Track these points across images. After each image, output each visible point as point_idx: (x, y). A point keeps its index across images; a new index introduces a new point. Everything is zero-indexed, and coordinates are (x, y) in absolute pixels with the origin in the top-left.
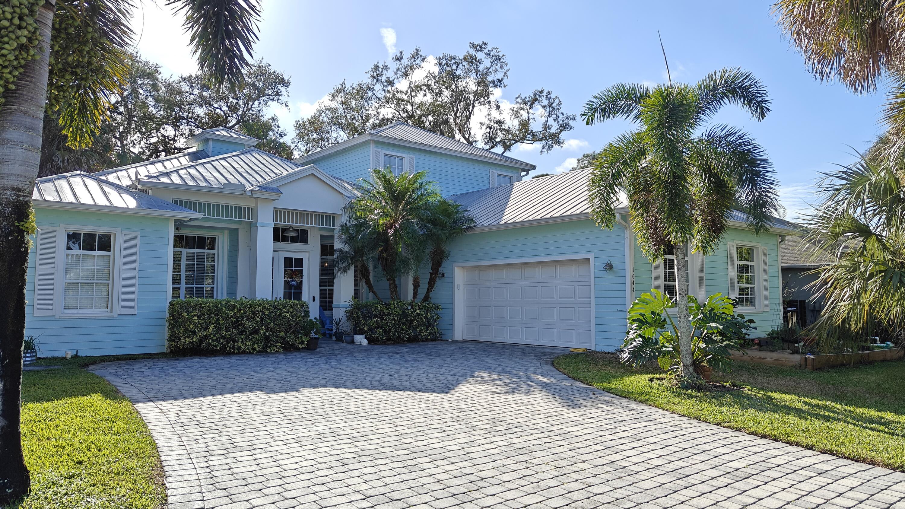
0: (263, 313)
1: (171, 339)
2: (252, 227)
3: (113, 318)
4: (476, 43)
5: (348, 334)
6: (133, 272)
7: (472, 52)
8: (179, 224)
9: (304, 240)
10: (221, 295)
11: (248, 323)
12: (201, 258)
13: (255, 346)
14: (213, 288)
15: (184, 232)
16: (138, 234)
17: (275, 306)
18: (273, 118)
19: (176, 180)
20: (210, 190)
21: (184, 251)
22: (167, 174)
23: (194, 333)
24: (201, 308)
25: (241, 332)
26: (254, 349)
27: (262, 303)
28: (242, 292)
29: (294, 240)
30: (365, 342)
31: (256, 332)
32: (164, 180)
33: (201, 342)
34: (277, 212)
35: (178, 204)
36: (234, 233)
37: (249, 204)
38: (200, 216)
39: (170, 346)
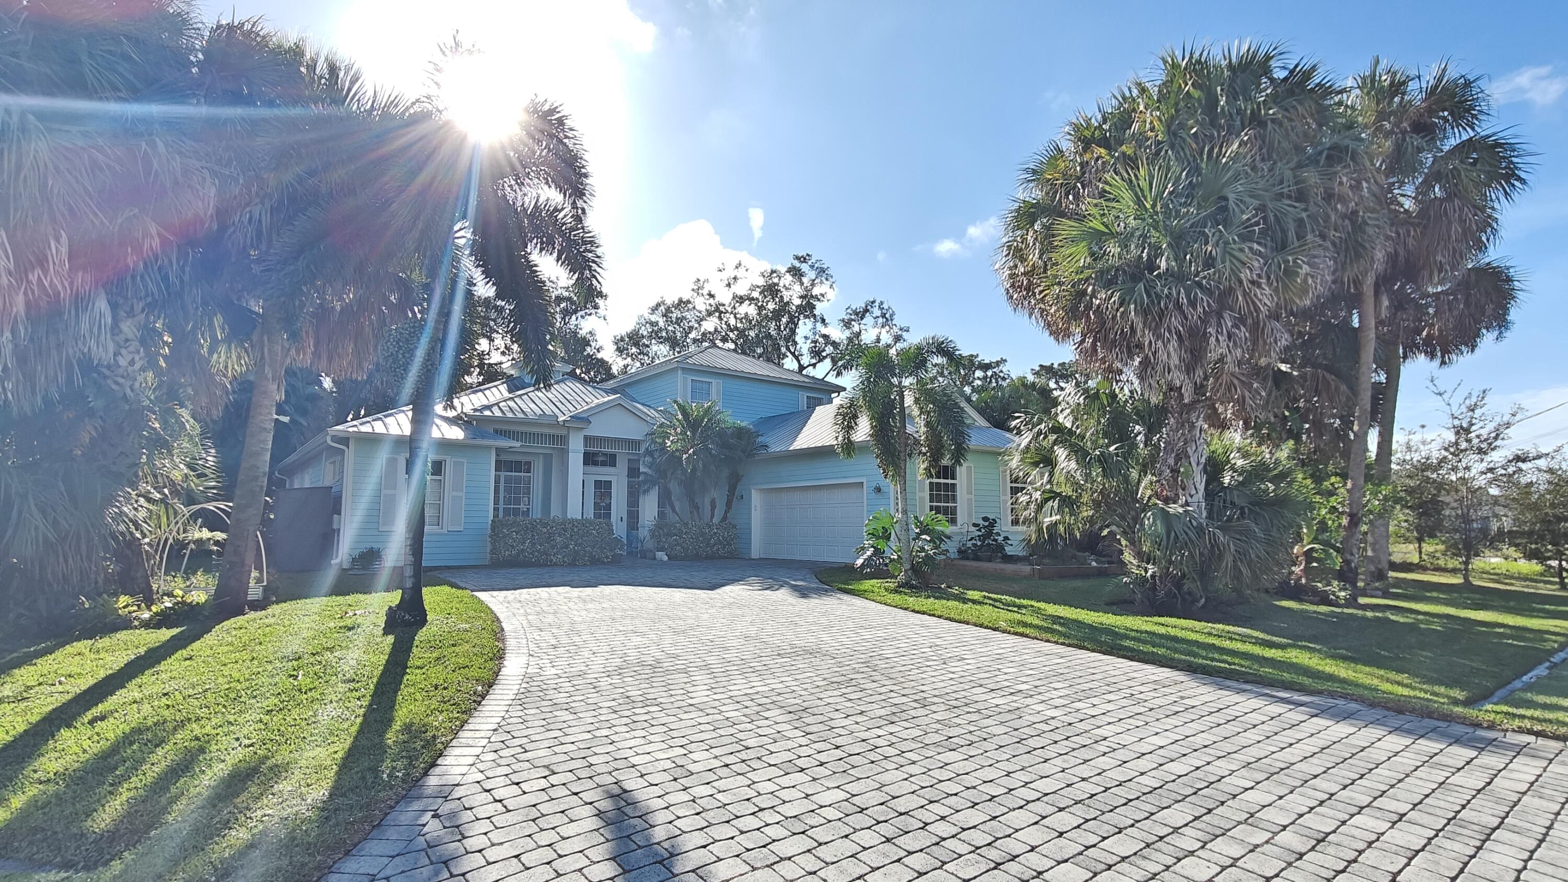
0: (573, 530)
1: (492, 552)
2: (564, 453)
3: (444, 534)
4: (800, 255)
5: (651, 551)
6: (460, 494)
7: (797, 264)
8: (499, 450)
9: (613, 464)
10: (537, 514)
11: (559, 539)
12: (518, 480)
13: (566, 559)
14: (528, 509)
15: (504, 457)
16: (465, 461)
17: (583, 523)
18: (590, 333)
19: (498, 413)
20: (526, 422)
21: (503, 474)
22: (488, 407)
23: (513, 547)
24: (519, 525)
25: (553, 547)
26: (564, 562)
27: (572, 521)
28: (555, 512)
29: (604, 464)
30: (666, 558)
31: (567, 547)
32: (487, 413)
33: (518, 555)
34: (587, 439)
35: (499, 433)
36: (548, 458)
37: (563, 432)
38: (518, 444)
39: (492, 558)
